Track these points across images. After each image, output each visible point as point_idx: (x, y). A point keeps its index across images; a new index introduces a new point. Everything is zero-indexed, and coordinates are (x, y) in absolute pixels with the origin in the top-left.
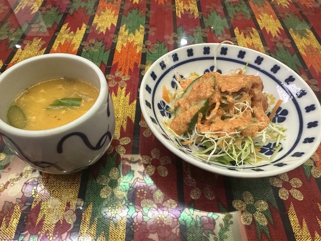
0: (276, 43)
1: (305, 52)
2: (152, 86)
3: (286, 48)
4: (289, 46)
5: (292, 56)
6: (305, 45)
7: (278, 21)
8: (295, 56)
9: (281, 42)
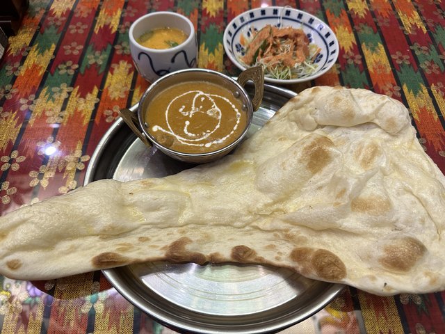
0: (347, 59)
1: (374, 68)
2: (233, 33)
3: (356, 65)
4: (359, 62)
5: (361, 73)
6: (375, 61)
7: (352, 34)
8: (364, 74)
9: (353, 58)
